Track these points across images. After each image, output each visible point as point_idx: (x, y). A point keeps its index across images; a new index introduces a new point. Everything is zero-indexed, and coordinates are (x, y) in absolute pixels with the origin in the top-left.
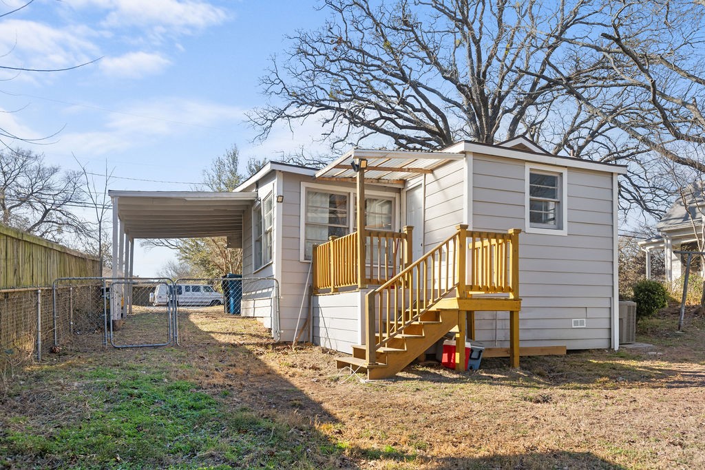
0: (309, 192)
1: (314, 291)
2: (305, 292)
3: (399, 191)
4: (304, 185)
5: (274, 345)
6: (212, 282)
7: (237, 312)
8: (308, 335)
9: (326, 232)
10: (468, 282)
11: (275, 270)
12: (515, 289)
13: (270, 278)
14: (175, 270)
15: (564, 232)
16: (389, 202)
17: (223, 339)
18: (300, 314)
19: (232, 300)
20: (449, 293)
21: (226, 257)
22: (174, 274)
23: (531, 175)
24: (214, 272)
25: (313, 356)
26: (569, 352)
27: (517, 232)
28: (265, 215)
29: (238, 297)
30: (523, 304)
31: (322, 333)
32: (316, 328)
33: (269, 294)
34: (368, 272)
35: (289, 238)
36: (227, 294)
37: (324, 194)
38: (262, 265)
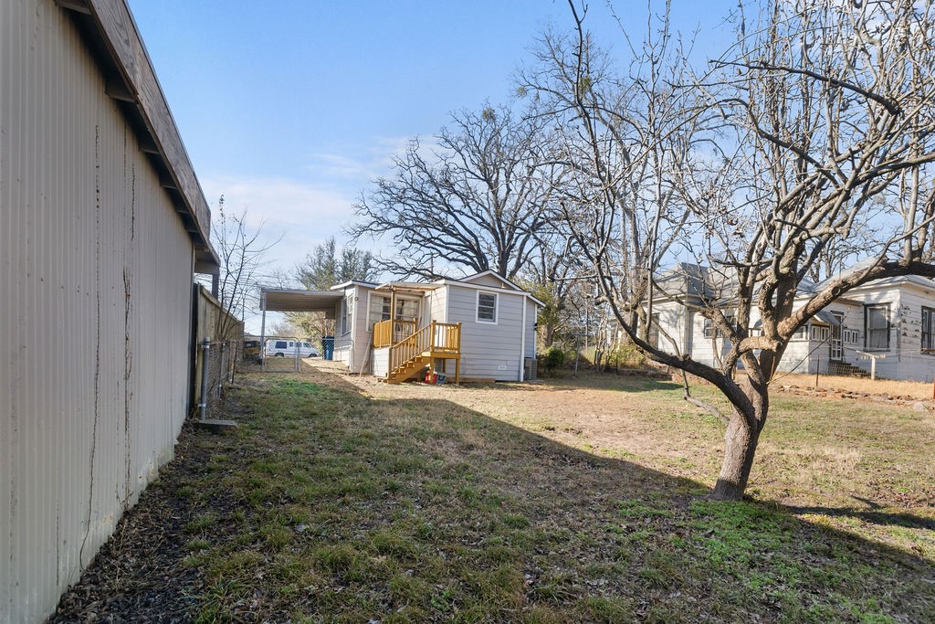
0: (372, 295)
1: (372, 347)
2: (368, 347)
3: (421, 297)
4: (369, 292)
5: (350, 374)
6: (310, 340)
7: (331, 359)
8: (369, 369)
9: (381, 316)
10: (436, 345)
11: (353, 336)
12: (458, 349)
13: (350, 340)
14: (276, 328)
15: (496, 323)
16: (416, 302)
17: (323, 370)
18: (365, 359)
19: (328, 352)
20: (427, 350)
21: (323, 323)
22: (276, 332)
23: (480, 296)
24: (313, 333)
25: (370, 378)
26: (496, 381)
27: (460, 324)
28: (349, 305)
29: (332, 350)
30: (462, 356)
31: (375, 368)
32: (372, 366)
33: (348, 348)
34: (395, 338)
35: (360, 319)
36: (325, 348)
37: (380, 297)
38: (346, 332)
